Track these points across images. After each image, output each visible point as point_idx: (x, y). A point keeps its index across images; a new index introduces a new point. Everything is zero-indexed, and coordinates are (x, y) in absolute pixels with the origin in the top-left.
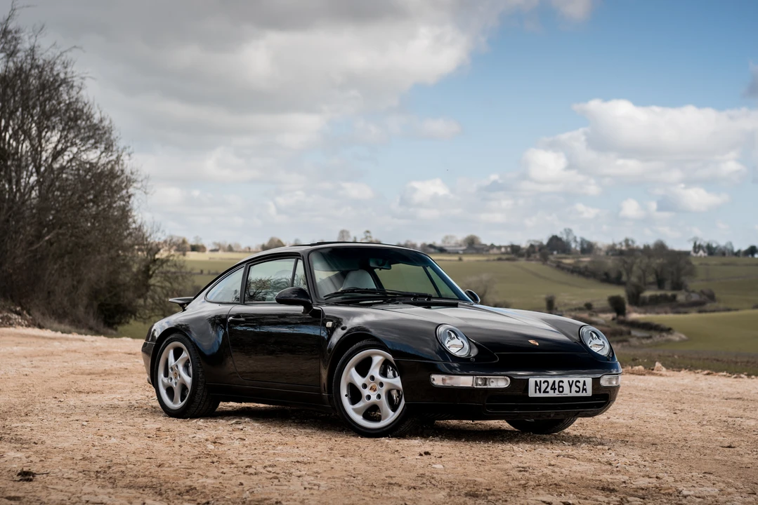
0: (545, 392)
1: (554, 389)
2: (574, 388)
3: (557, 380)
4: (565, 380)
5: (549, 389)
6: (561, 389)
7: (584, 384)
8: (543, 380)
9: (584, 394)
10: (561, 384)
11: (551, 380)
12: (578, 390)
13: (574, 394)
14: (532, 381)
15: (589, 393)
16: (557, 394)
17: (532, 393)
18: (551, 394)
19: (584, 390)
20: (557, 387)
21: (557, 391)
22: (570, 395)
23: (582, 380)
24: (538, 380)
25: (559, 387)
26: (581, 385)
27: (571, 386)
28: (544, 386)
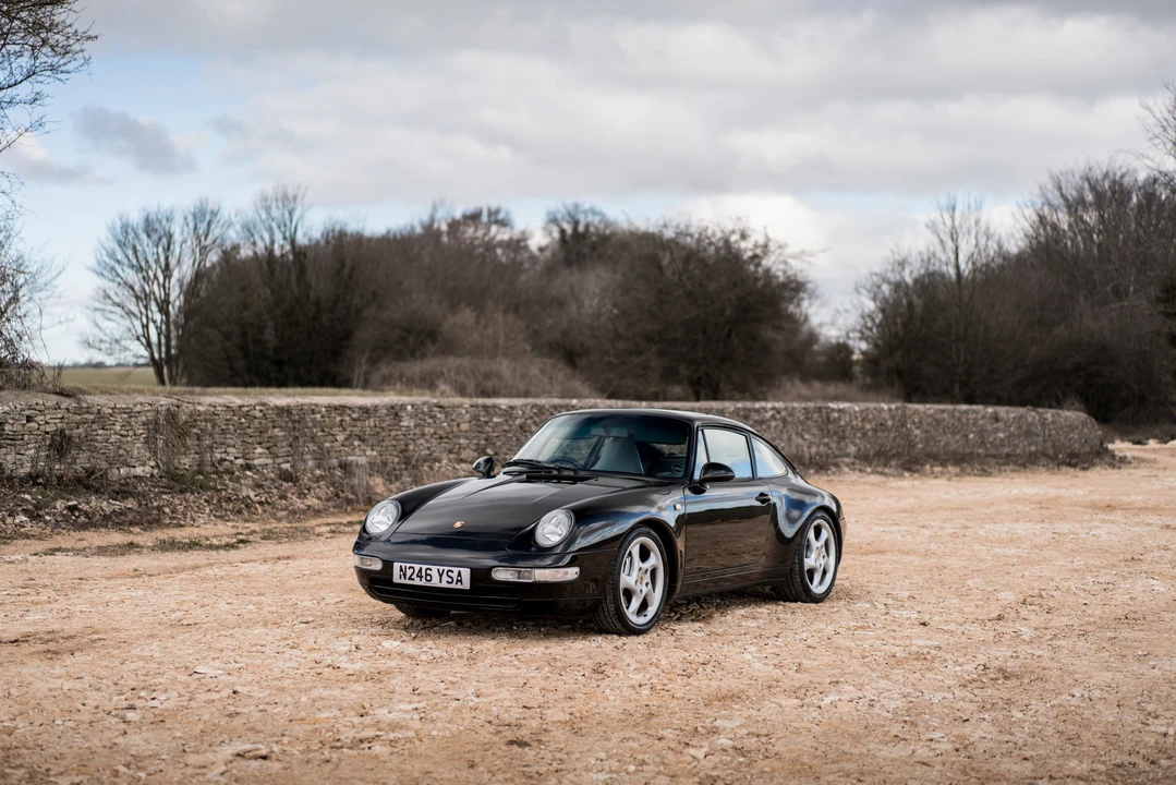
0: (410, 579)
1: (421, 577)
2: (445, 578)
3: (424, 567)
4: (434, 568)
5: (414, 576)
6: (428, 578)
7: (459, 574)
8: (408, 565)
9: (459, 586)
10: (428, 572)
11: (417, 567)
12: (450, 580)
13: (444, 585)
14: (397, 566)
15: (466, 585)
16: (423, 583)
17: (396, 579)
18: (417, 582)
19: (461, 581)
20: (423, 574)
21: (423, 579)
22: (439, 585)
23: (456, 570)
24: (403, 565)
25: (427, 575)
26: (455, 575)
27: (441, 576)
28: (409, 572)
